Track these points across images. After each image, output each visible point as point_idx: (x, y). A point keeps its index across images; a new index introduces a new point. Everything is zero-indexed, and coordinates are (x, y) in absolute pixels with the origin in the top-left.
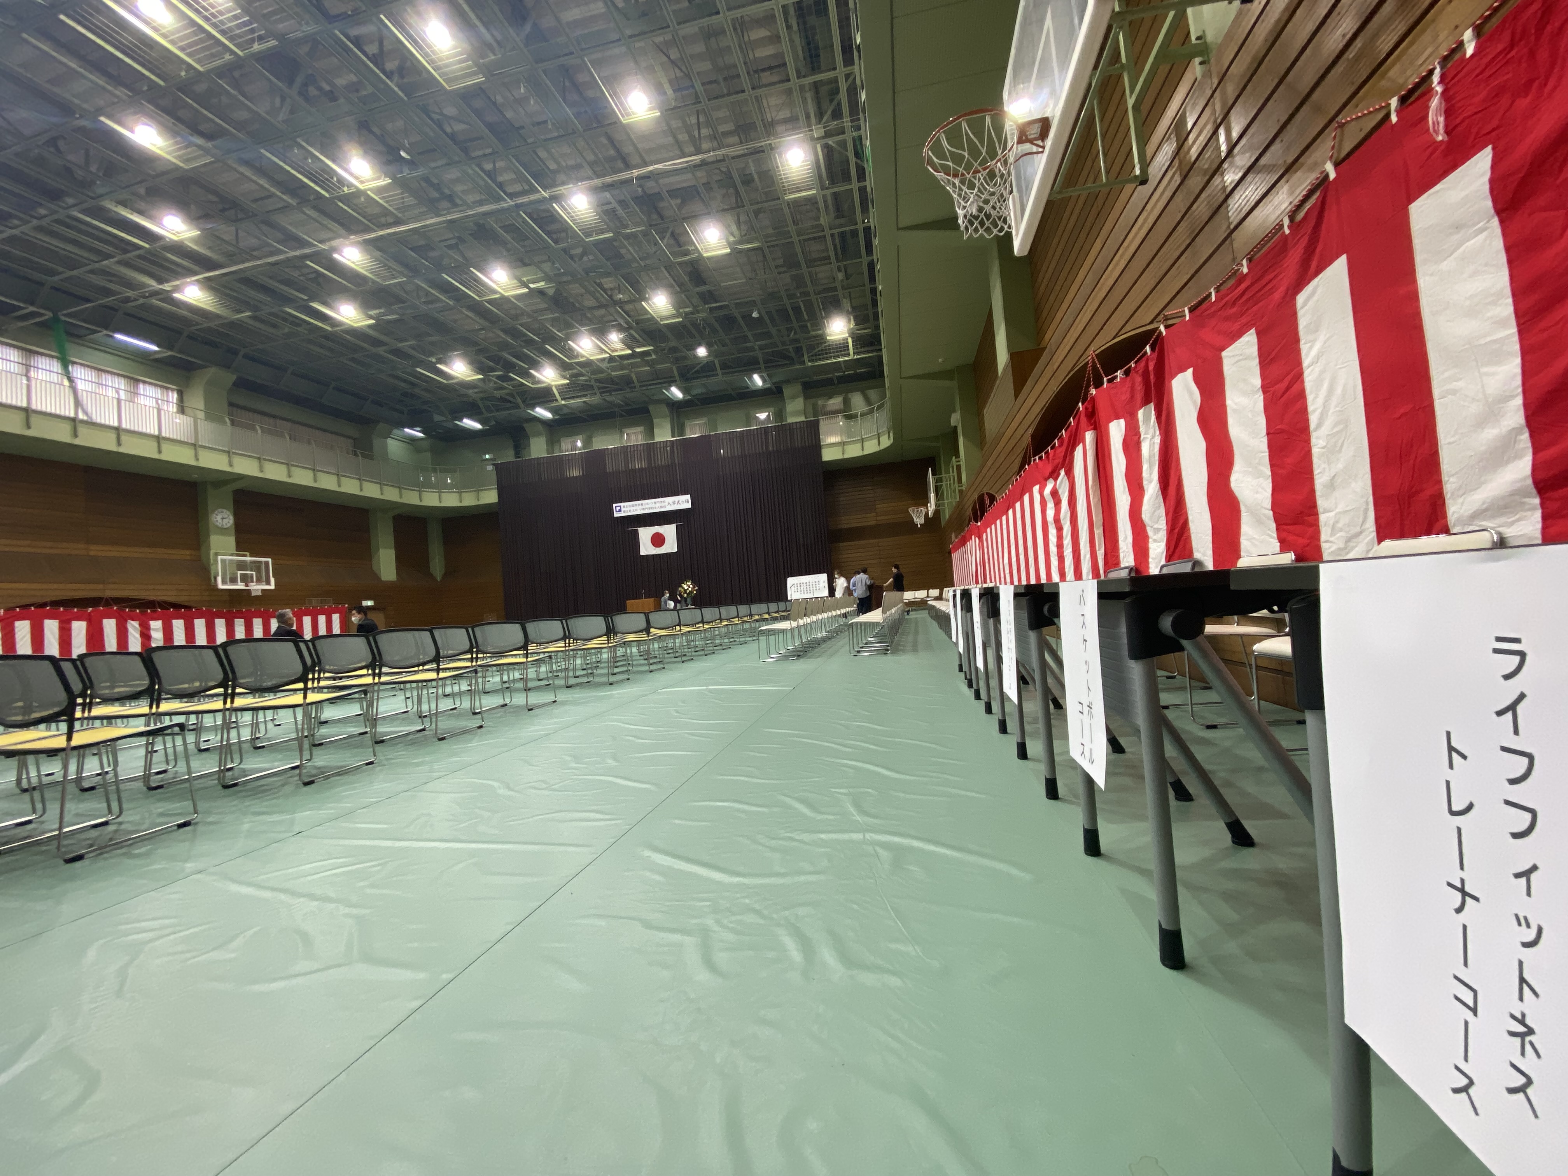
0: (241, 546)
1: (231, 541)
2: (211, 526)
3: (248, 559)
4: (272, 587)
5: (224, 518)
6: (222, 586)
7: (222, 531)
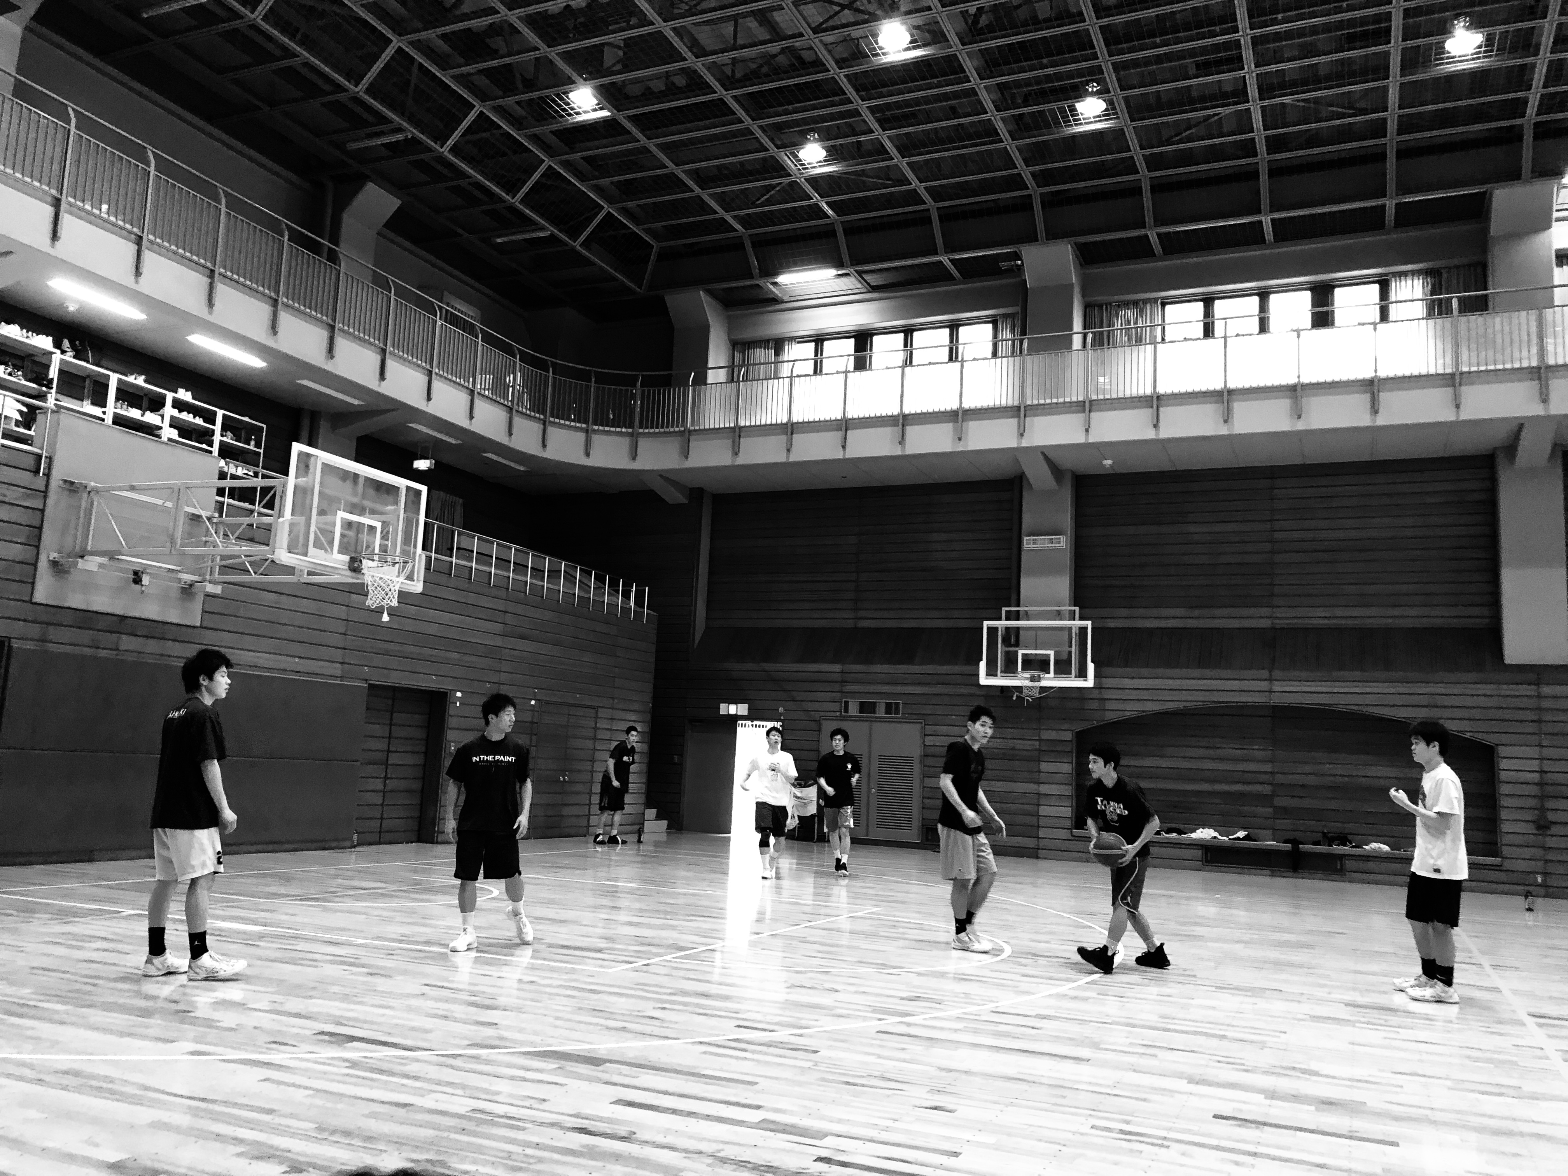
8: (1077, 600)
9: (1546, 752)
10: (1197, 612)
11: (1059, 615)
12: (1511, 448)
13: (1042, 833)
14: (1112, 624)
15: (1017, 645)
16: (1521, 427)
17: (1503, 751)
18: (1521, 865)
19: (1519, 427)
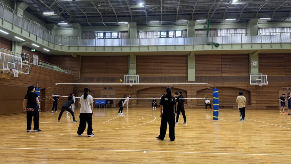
0: (260, 71)
1: (257, 70)
2: (251, 66)
3: (261, 75)
4: (267, 84)
5: (254, 63)
6: (251, 84)
7: (254, 67)
8: (137, 73)
9: (192, 91)
10: (152, 75)
11: (135, 75)
12: (190, 54)
13: (133, 105)
14: (141, 76)
15: (129, 79)
16: (191, 52)
17: (187, 91)
18: (189, 105)
19: (190, 52)
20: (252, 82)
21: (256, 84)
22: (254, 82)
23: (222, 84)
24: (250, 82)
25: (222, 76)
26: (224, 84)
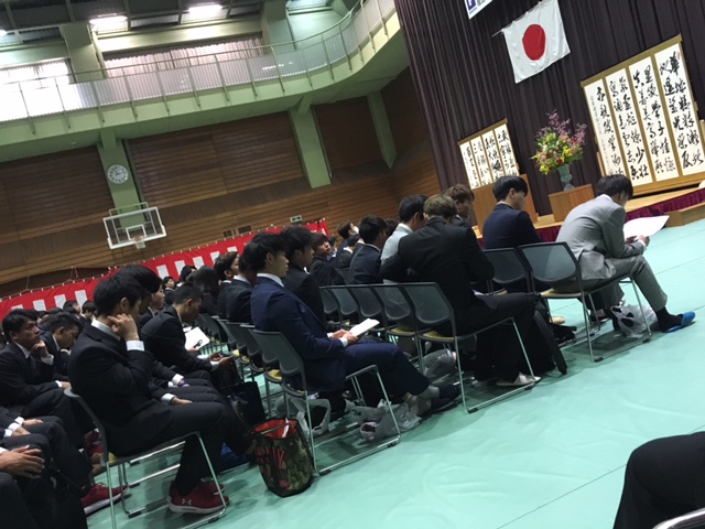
1: (132, 193)
2: (111, 186)
4: (164, 235)
5: (119, 174)
6: (112, 247)
7: (122, 186)
20: (114, 243)
21: (131, 242)
22: (123, 236)
23: (23, 268)
24: (109, 239)
25: (23, 238)
26: (29, 266)
